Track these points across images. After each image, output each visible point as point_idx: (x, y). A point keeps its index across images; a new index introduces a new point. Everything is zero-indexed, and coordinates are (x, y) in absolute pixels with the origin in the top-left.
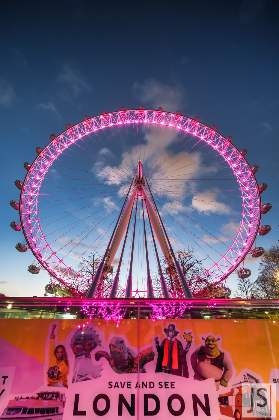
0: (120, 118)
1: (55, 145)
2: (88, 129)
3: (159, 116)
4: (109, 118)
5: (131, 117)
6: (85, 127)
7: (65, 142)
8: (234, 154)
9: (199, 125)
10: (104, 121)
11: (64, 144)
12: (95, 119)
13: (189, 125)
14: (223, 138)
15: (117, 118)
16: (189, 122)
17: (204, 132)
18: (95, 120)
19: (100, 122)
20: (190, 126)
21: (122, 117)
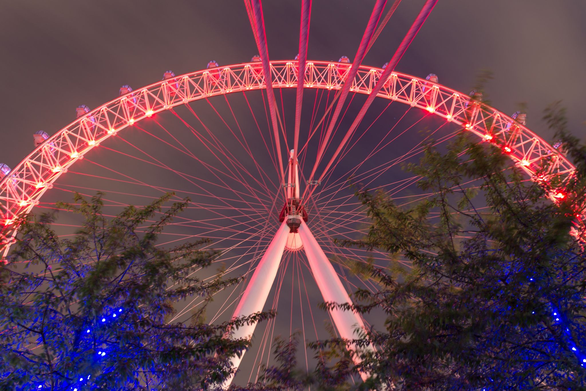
0: (250, 78)
1: (85, 129)
2: (173, 96)
3: (341, 75)
4: (223, 77)
5: (277, 75)
6: (166, 92)
7: (112, 125)
8: (538, 152)
9: (438, 90)
10: (211, 82)
11: (108, 128)
12: (190, 77)
13: (413, 90)
14: (503, 115)
15: (242, 78)
16: (414, 85)
17: (454, 105)
18: (190, 80)
19: (202, 85)
20: (417, 94)
21: (254, 75)
